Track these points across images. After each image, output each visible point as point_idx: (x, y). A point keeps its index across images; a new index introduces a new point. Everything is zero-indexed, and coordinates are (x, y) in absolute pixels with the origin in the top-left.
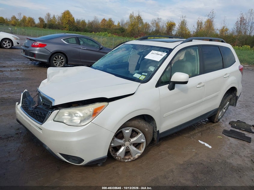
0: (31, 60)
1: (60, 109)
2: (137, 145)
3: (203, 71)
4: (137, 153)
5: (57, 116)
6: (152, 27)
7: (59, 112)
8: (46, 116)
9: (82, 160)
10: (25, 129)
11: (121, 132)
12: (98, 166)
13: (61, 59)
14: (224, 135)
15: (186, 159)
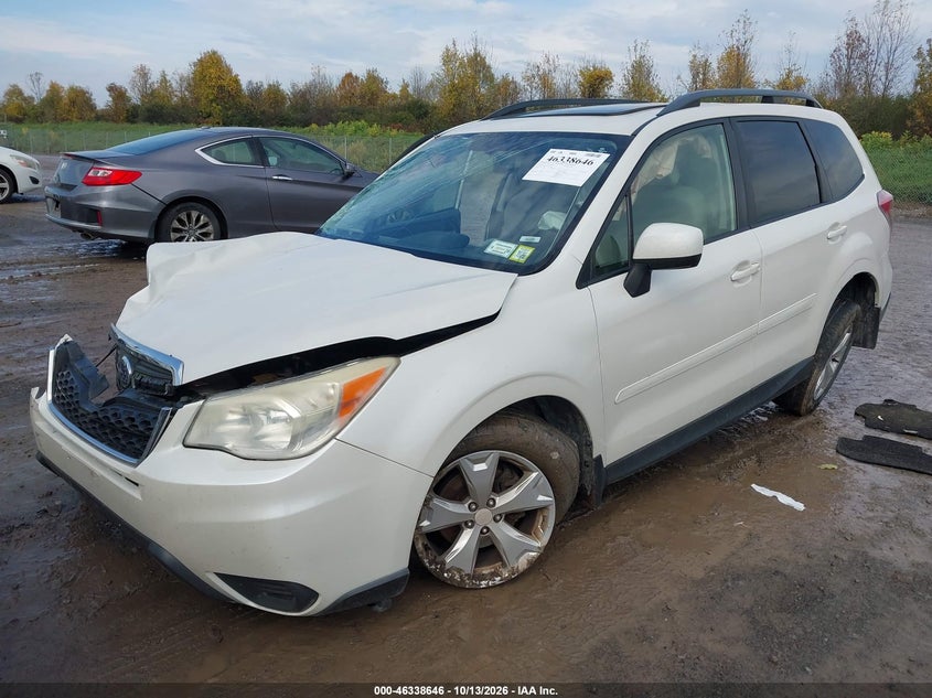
0: (86, 234)
1: (204, 398)
2: (523, 520)
3: (750, 216)
4: (523, 549)
5: (195, 427)
6: (526, 90)
7: (201, 408)
8: (152, 429)
9: (313, 596)
10: (76, 492)
11: (457, 471)
12: (376, 612)
13: (201, 223)
14: (844, 458)
15: (715, 559)
